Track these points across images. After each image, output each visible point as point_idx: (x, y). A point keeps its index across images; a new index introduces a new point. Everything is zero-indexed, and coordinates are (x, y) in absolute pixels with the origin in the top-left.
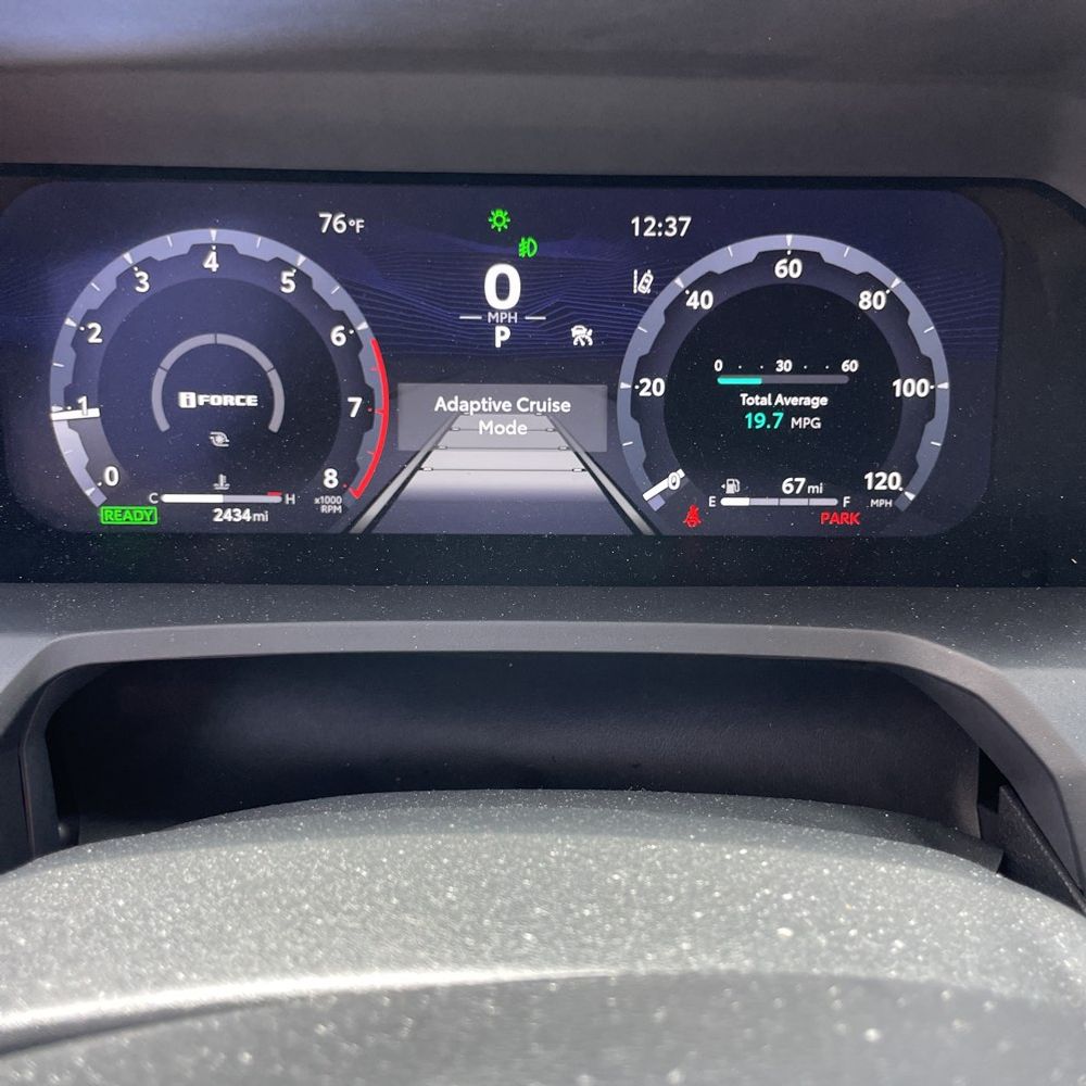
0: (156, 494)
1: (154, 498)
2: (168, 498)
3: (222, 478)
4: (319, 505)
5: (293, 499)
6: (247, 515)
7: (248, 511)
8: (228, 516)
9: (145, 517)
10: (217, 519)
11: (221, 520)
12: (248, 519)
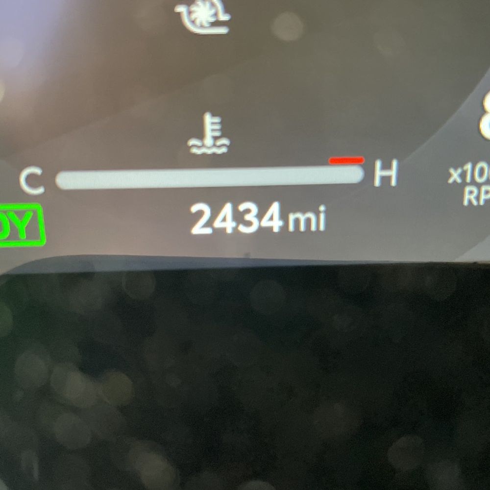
0: (37, 171)
1: (32, 180)
2: (68, 180)
3: (211, 123)
4: (459, 188)
5: (393, 173)
6: (273, 219)
7: (275, 208)
8: (226, 221)
9: (13, 228)
10: (198, 229)
11: (208, 231)
12: (276, 225)
